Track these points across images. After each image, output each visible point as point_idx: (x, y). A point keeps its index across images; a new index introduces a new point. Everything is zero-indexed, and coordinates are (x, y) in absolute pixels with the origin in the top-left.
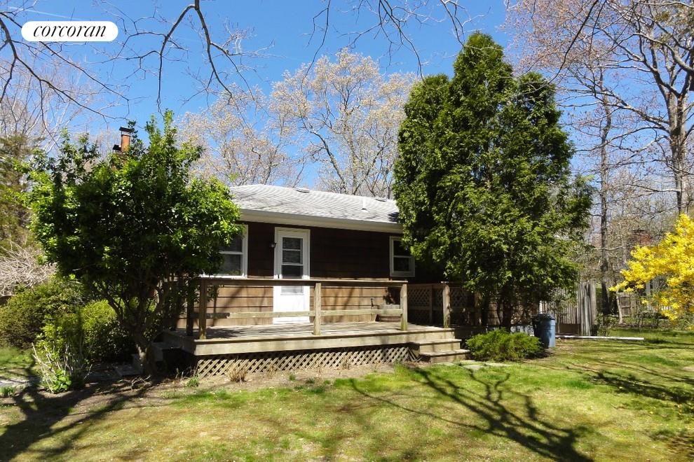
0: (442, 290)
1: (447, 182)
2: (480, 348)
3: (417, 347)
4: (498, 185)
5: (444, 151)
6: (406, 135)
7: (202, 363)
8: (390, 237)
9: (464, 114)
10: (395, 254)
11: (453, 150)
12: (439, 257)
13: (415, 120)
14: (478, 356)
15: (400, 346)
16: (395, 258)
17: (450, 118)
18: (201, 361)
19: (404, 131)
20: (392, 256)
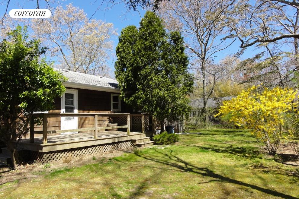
0: (141, 117)
1: (143, 72)
2: (159, 140)
3: (135, 141)
4: (165, 75)
5: (142, 59)
6: (121, 50)
7: (46, 156)
8: (111, 94)
9: (150, 45)
10: (113, 102)
11: (146, 59)
12: (141, 103)
13: (125, 44)
14: (158, 143)
15: (128, 141)
16: (113, 103)
17: (143, 45)
18: (45, 155)
19: (120, 48)
20: (112, 102)
